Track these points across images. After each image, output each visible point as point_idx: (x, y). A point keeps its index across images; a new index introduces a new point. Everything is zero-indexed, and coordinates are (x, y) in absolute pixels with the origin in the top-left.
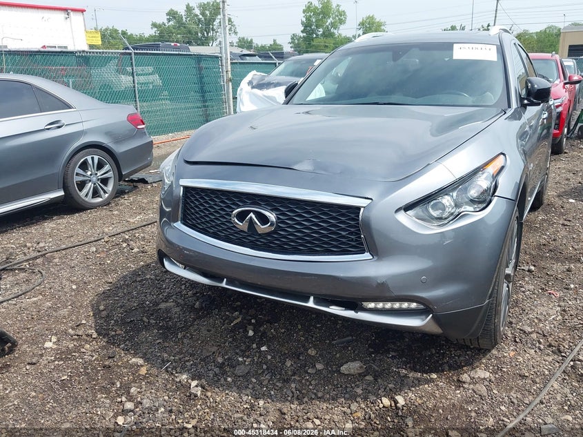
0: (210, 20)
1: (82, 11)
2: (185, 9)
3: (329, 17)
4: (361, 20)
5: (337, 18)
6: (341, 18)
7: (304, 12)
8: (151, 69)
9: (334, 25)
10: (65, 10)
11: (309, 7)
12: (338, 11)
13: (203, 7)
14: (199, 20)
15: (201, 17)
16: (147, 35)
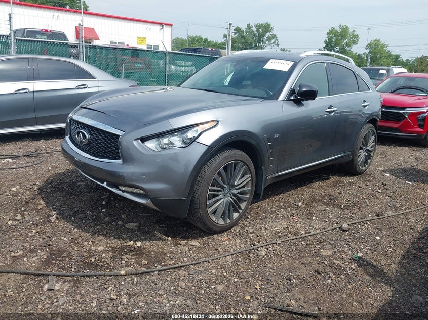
0: (262, 35)
1: (171, 25)
2: (246, 27)
3: (346, 39)
4: (369, 42)
5: (351, 40)
6: (355, 39)
7: (328, 34)
8: (191, 63)
9: (348, 45)
10: (161, 24)
11: (332, 31)
12: (353, 35)
13: (259, 26)
14: (255, 35)
15: (256, 33)
16: (220, 42)
